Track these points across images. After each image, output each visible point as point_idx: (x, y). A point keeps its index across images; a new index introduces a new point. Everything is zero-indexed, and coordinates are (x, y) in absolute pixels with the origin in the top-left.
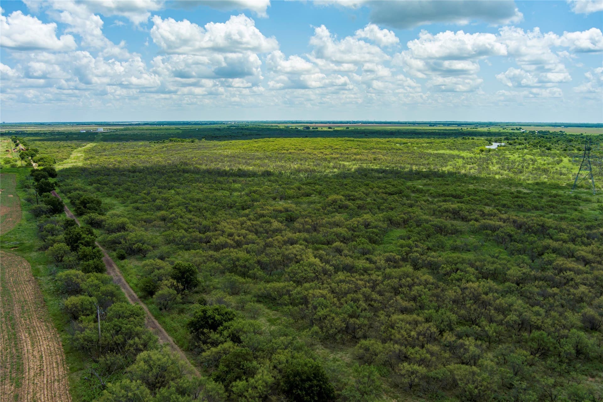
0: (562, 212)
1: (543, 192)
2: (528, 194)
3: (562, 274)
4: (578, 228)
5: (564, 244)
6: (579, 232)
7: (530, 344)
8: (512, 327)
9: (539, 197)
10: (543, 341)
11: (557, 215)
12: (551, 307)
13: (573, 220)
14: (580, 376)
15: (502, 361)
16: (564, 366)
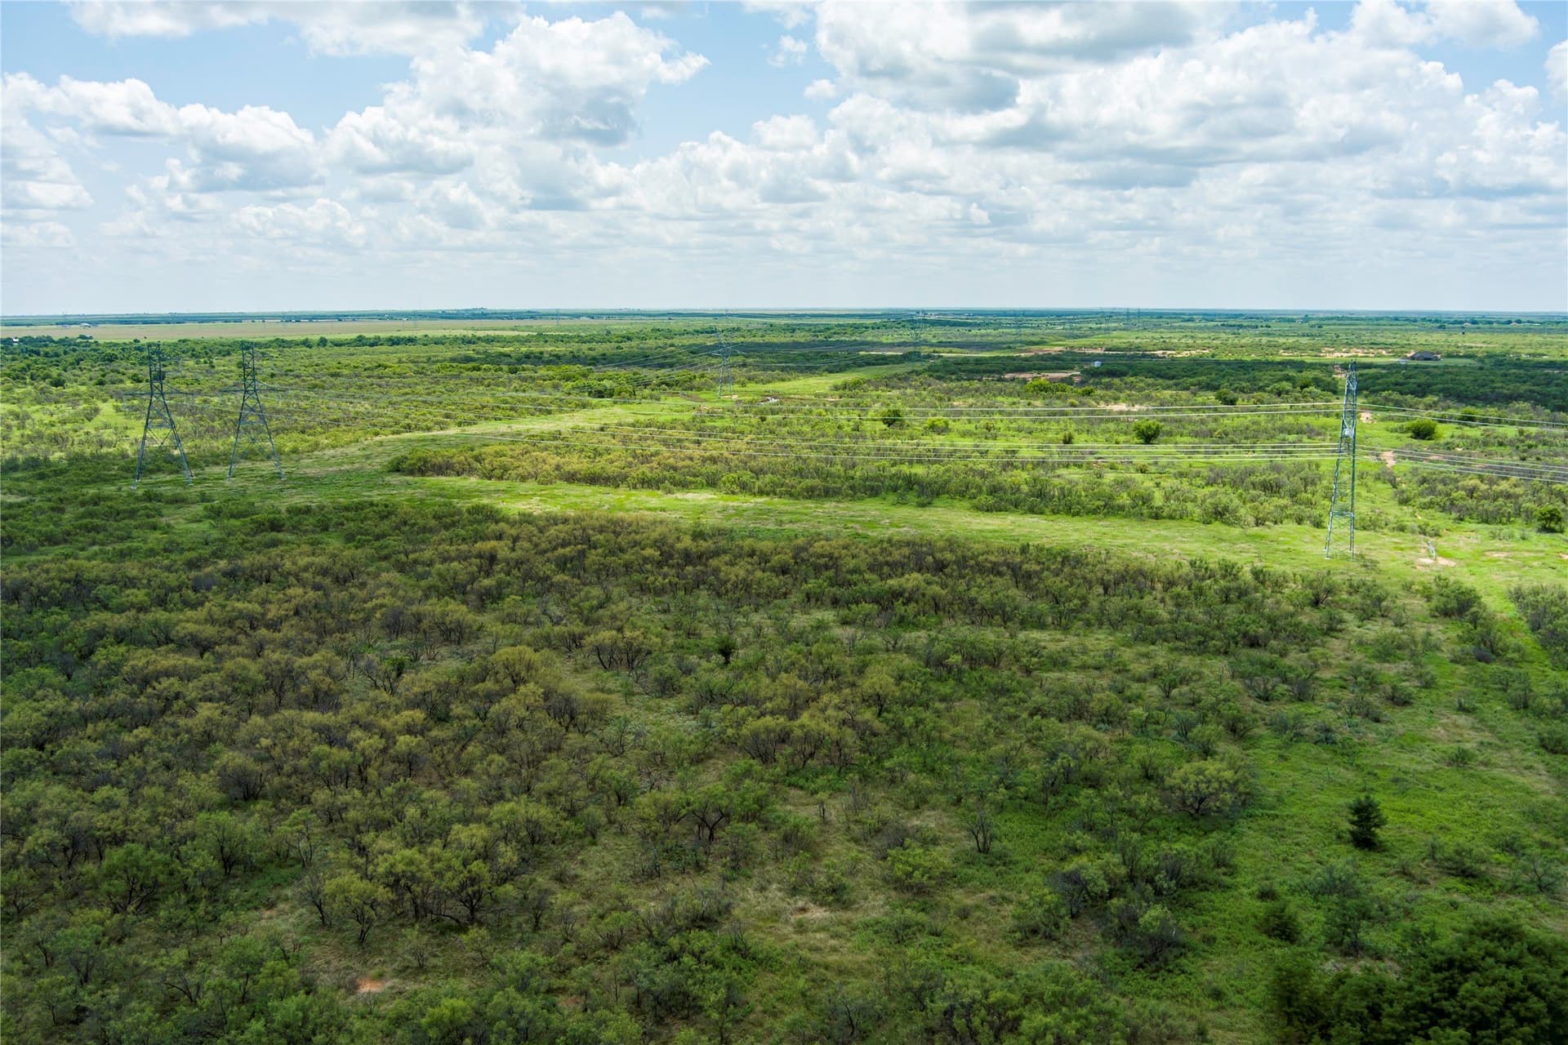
0: (122, 539)
1: (62, 495)
2: (20, 505)
3: (149, 690)
4: (168, 569)
5: (141, 616)
6: (172, 579)
7: (105, 886)
8: (49, 861)
9: (53, 509)
10: (139, 869)
11: (109, 548)
12: (139, 778)
13: (152, 552)
14: (244, 916)
15: (38, 963)
16: (202, 906)
